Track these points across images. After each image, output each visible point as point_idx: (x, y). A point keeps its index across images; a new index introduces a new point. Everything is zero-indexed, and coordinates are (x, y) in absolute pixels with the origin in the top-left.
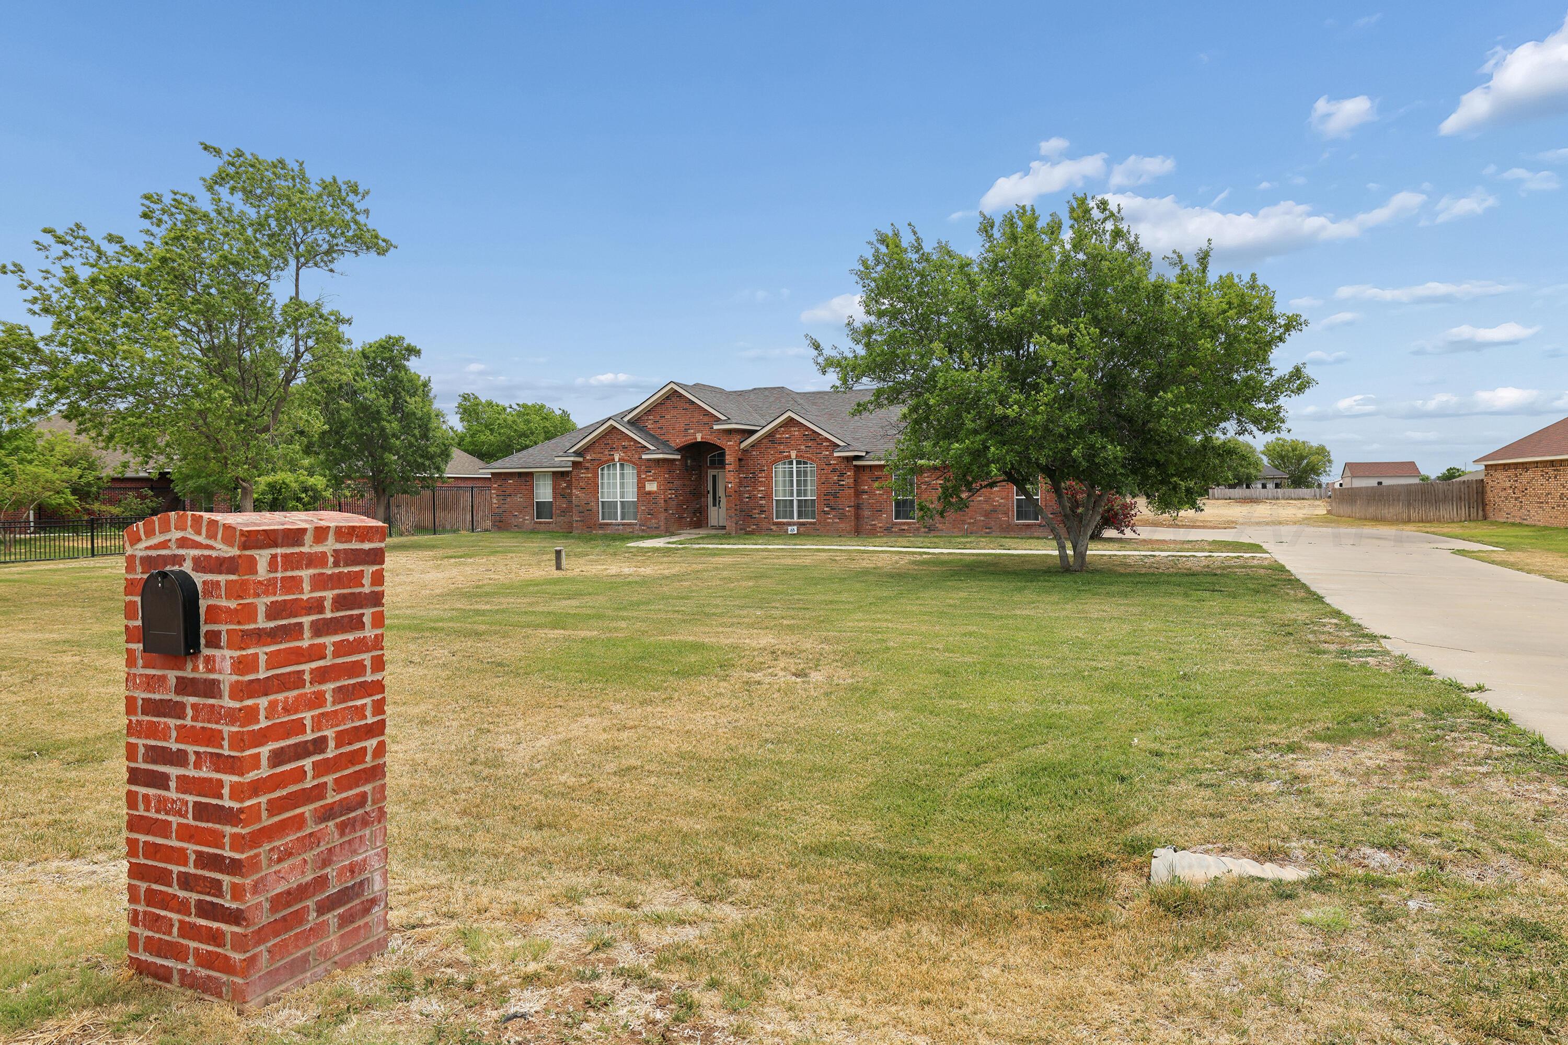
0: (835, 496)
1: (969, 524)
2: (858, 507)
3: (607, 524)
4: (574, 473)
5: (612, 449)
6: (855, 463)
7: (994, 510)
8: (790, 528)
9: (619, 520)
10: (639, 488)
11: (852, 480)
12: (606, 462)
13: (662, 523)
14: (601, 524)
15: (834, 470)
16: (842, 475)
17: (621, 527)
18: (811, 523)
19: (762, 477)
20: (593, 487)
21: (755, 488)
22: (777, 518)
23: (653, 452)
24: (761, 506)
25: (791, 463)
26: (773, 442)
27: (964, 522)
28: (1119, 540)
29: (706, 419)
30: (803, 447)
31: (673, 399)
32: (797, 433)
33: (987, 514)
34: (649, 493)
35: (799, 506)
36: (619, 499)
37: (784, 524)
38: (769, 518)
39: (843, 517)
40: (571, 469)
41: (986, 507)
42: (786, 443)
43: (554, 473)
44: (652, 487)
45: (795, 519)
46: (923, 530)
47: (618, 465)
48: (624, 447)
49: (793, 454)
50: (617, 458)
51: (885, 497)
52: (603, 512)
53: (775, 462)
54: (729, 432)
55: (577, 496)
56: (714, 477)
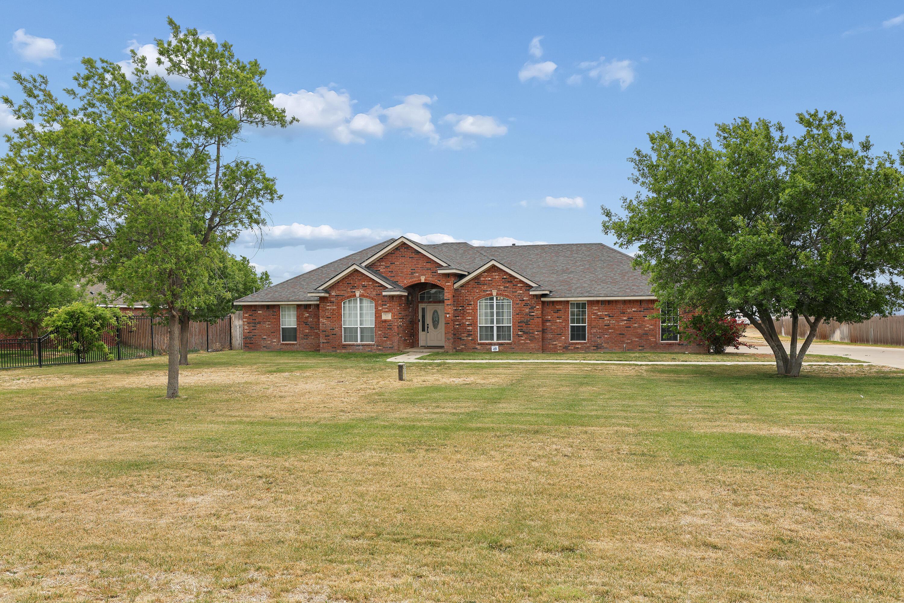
0: (527, 323)
1: (627, 343)
2: (544, 331)
3: (350, 345)
4: (321, 306)
5: (354, 287)
6: (543, 299)
7: (646, 334)
8: (493, 347)
9: (359, 342)
10: (376, 317)
11: (540, 312)
12: (348, 297)
13: (395, 344)
14: (344, 345)
15: (526, 305)
16: (532, 308)
17: (361, 347)
18: (508, 344)
19: (469, 309)
20: (338, 316)
21: (464, 318)
22: (480, 340)
23: (391, 290)
24: (469, 331)
25: (492, 299)
26: (478, 283)
27: (623, 342)
28: (737, 354)
29: (429, 265)
30: (502, 287)
31: (401, 250)
32: (497, 277)
33: (640, 337)
34: (385, 321)
35: (498, 331)
36: (359, 326)
37: (487, 344)
38: (474, 340)
39: (533, 339)
40: (318, 303)
41: (640, 331)
42: (489, 284)
43: (299, 306)
44: (387, 317)
45: (495, 341)
46: (592, 348)
47: (358, 299)
48: (364, 286)
49: (494, 293)
50: (358, 294)
51: (564, 324)
52: (345, 336)
53: (479, 298)
54: (448, 275)
55: (323, 323)
56: (423, 310)
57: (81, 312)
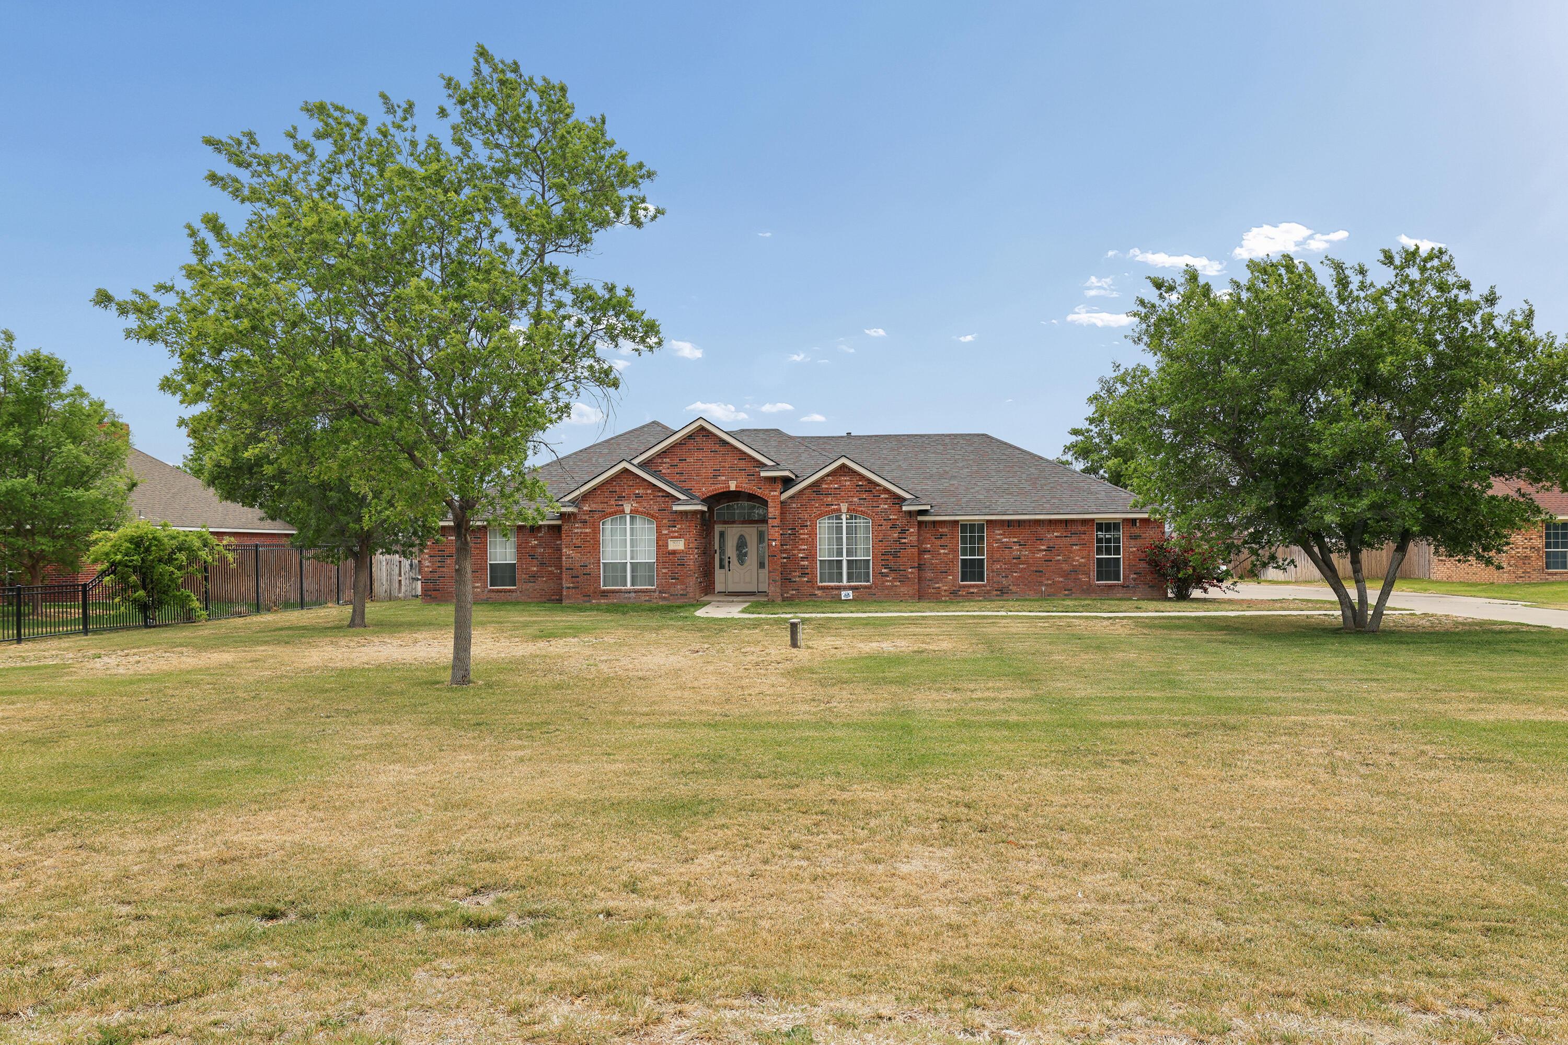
0: (895, 555)
1: (1046, 585)
2: (920, 567)
3: (613, 592)
4: (565, 528)
5: (621, 498)
6: (920, 518)
7: (1075, 571)
8: (843, 593)
9: (629, 586)
10: (658, 546)
11: (914, 538)
12: (611, 514)
13: (690, 590)
14: (604, 591)
15: (893, 527)
16: (903, 531)
17: (633, 595)
18: (866, 587)
19: (804, 534)
20: (593, 545)
21: (795, 547)
22: (821, 582)
23: (685, 503)
24: (803, 567)
25: (839, 518)
26: (818, 493)
27: (1041, 584)
28: (1205, 600)
29: (742, 464)
30: (855, 499)
31: (697, 439)
32: (848, 483)
33: (1066, 575)
34: (674, 552)
35: (849, 568)
36: (629, 560)
37: (832, 588)
38: (812, 582)
39: (904, 580)
40: (559, 522)
41: (1065, 567)
42: (836, 494)
43: (521, 528)
44: (677, 545)
45: (845, 582)
46: (995, 593)
47: (628, 517)
48: (638, 496)
49: (844, 507)
50: (627, 509)
51: (951, 556)
52: (604, 576)
53: (820, 516)
54: (773, 480)
55: (568, 557)
56: (722, 534)
57: (155, 538)
